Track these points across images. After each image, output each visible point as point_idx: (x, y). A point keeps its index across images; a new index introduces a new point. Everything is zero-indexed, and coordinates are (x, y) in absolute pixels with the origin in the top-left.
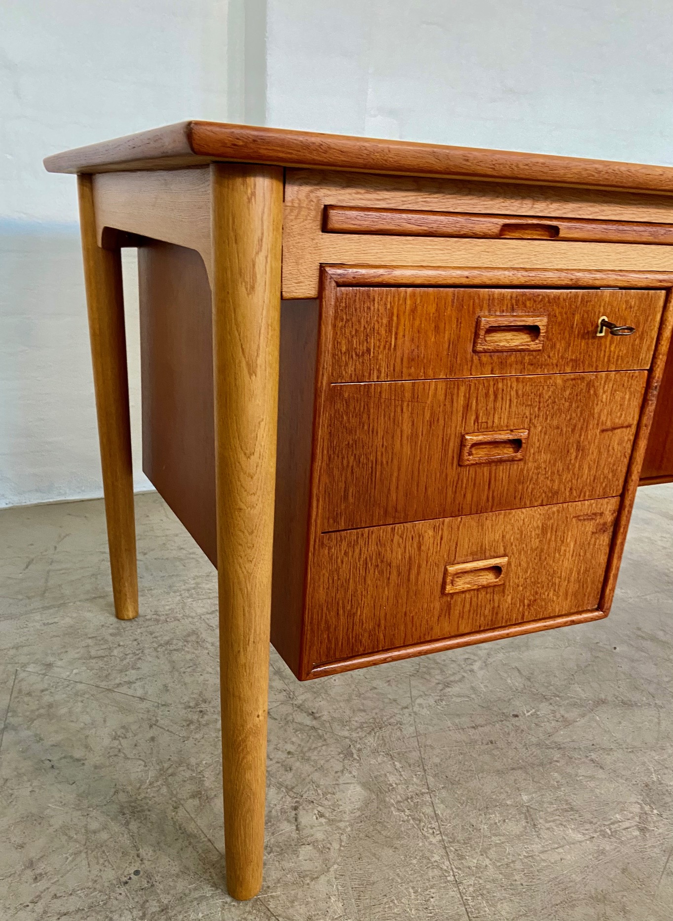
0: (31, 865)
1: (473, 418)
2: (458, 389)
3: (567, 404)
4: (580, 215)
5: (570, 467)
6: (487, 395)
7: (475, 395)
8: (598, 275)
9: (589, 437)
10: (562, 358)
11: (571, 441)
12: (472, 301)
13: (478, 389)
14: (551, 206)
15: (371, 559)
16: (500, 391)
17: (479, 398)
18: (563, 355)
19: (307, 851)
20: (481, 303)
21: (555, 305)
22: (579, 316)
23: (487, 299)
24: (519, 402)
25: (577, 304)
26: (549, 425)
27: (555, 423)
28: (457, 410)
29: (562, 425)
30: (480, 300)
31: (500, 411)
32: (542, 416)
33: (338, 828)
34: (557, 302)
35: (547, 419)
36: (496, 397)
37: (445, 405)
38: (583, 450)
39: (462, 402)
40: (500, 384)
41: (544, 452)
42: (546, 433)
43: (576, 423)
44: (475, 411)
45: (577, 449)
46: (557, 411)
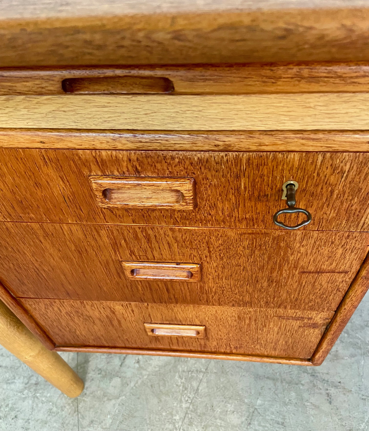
1: (128, 252)
2: (98, 232)
3: (247, 251)
5: (263, 290)
7: (121, 237)
9: (284, 275)
10: (230, 216)
11: (260, 275)
12: (72, 162)
13: (123, 234)
16: (152, 237)
17: (127, 240)
18: (230, 214)
19: (117, 381)
20: (86, 164)
21: (203, 168)
22: (247, 179)
23: (93, 161)
24: (180, 245)
25: (240, 167)
26: (227, 263)
27: (234, 262)
28: (105, 246)
29: (244, 264)
30: (83, 162)
31: (158, 249)
32: (214, 256)
33: (141, 374)
34: (205, 165)
35: (222, 259)
36: (149, 240)
37: (88, 241)
38: (278, 282)
39: (108, 241)
40: (150, 232)
41: (225, 279)
42: (224, 268)
43: (263, 264)
44: (128, 248)
45: (269, 280)
46: (234, 255)
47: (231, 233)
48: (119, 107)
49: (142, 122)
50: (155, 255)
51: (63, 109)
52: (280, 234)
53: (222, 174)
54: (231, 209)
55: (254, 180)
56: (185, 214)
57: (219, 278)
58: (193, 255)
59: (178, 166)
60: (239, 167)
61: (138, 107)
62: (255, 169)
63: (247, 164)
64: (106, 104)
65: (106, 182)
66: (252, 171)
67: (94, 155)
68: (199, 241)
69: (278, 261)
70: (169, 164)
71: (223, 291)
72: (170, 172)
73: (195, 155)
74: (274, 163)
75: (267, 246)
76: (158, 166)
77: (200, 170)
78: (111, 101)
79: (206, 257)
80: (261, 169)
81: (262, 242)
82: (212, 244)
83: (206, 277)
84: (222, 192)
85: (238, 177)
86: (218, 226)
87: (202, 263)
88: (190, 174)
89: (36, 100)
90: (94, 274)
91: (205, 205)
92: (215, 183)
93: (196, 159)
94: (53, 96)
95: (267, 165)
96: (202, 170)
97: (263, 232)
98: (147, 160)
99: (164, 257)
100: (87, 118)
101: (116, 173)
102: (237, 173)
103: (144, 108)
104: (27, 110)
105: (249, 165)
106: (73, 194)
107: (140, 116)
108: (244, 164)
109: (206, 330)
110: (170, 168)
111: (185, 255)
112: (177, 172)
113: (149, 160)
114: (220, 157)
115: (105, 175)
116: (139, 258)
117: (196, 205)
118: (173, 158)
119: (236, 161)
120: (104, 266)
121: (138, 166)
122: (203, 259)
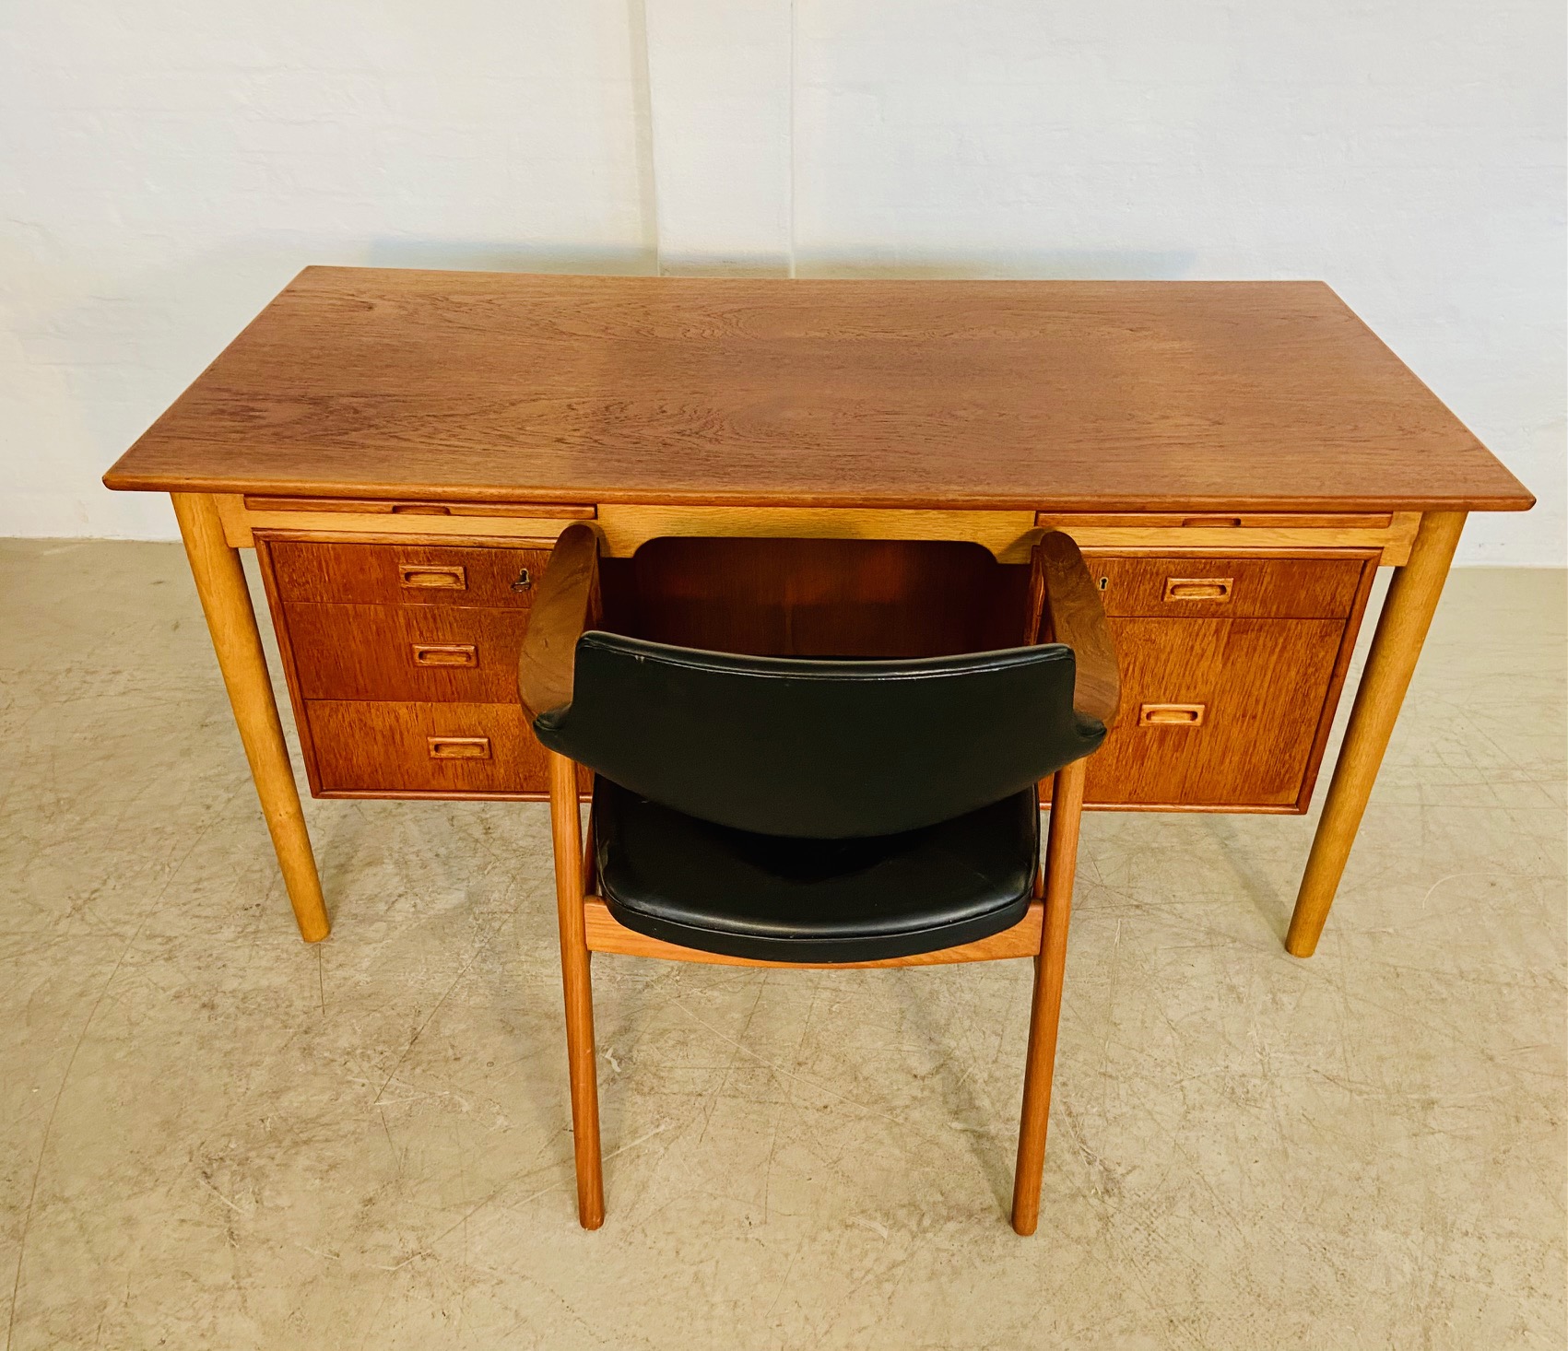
0: (200, 881)
1: (417, 633)
6: (425, 618)
7: (414, 617)
8: (502, 540)
10: (492, 597)
12: (388, 554)
13: (415, 614)
15: (354, 723)
16: (438, 616)
17: (418, 620)
18: (491, 595)
19: (382, 926)
20: (397, 555)
23: (402, 553)
24: (459, 625)
28: (400, 627)
30: (395, 554)
31: (442, 631)
32: (485, 637)
33: (418, 918)
34: (472, 557)
35: (491, 639)
36: (435, 620)
37: (388, 623)
39: (403, 622)
40: (436, 611)
44: (418, 630)
47: (495, 611)
51: (390, 522)
53: (481, 563)
58: (469, 636)
59: (454, 557)
65: (409, 568)
68: (473, 621)
70: (449, 556)
72: (450, 562)
76: (443, 557)
77: (468, 560)
82: (483, 624)
86: (485, 606)
87: (476, 644)
88: (462, 563)
91: (474, 587)
92: (478, 570)
93: (465, 553)
96: (470, 560)
99: (447, 639)
101: (416, 562)
106: (384, 577)
109: (489, 741)
110: (449, 559)
111: (463, 636)
112: (454, 562)
113: (437, 553)
115: (408, 563)
116: (426, 640)
117: (467, 587)
118: (451, 552)
120: (397, 650)
122: (476, 640)
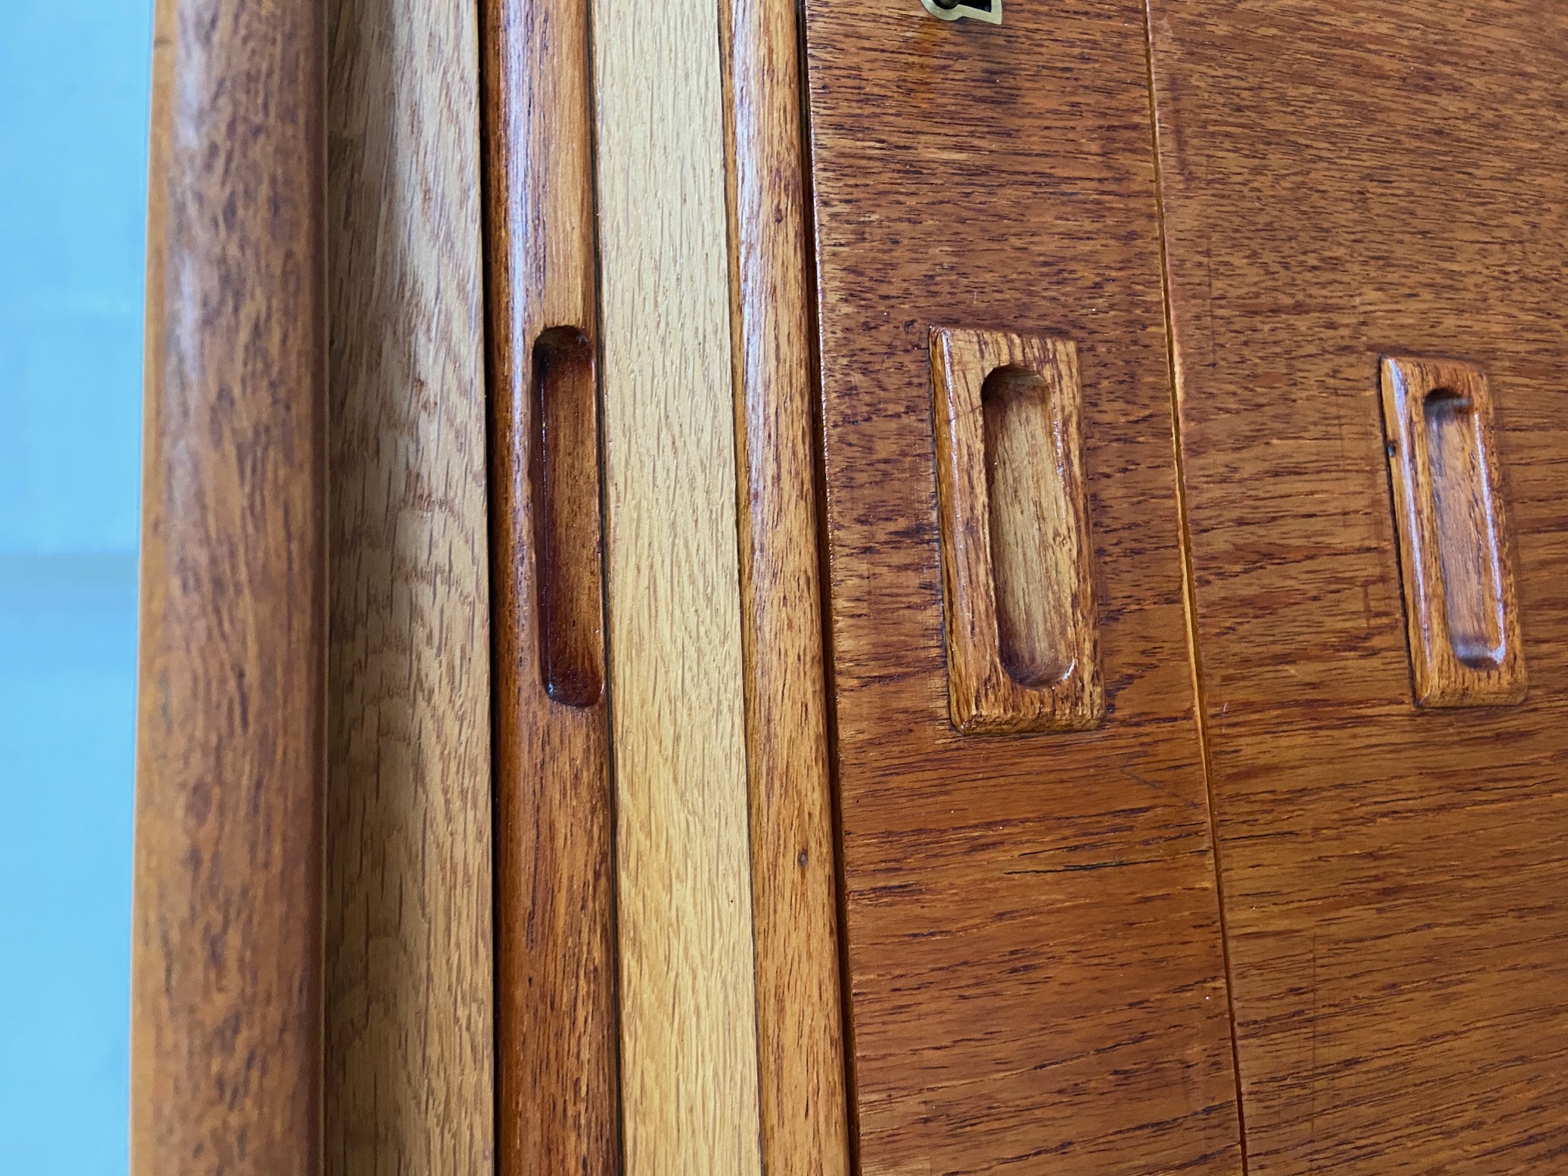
1: (1354, 664)
2: (1251, 773)
3: (1276, 159)
4: (465, 192)
5: (1489, 115)
7: (1268, 672)
9: (1383, 29)
10: (1098, 212)
11: (1402, 121)
13: (1246, 661)
14: (433, 387)
17: (1278, 649)
18: (1087, 211)
20: (899, 726)
21: (884, 290)
22: (923, 138)
23: (883, 696)
24: (1279, 426)
25: (870, 159)
26: (1357, 246)
27: (1345, 216)
28: (1331, 761)
29: (1351, 176)
30: (888, 735)
31: (1317, 524)
32: (1324, 292)
34: (871, 279)
35: (1334, 264)
36: (1269, 556)
37: (1316, 830)
38: (1428, 55)
39: (1300, 740)
41: (1452, 259)
42: (1386, 261)
43: (1339, 103)
44: (1329, 659)
45: (1427, 90)
46: (1304, 213)
47: (1188, 214)
48: (650, 535)
49: (704, 470)
50: (1357, 545)
51: (668, 742)
52: (1170, 34)
53: (904, 226)
54: (1063, 203)
55: (926, 116)
56: (1105, 383)
57: (1451, 287)
58: (1331, 381)
59: (880, 376)
60: (871, 163)
61: (649, 468)
62: (878, 111)
63: (860, 135)
64: (644, 582)
66: (887, 119)
67: (855, 682)
68: (1246, 343)
69: (1314, 47)
70: (875, 409)
71: (1524, 278)
72: (910, 410)
73: (833, 310)
74: (850, 44)
75: (1234, 82)
76: (885, 449)
77: (892, 302)
78: (633, 561)
79: (1331, 326)
80: (876, 90)
81: (1222, 100)
82: (1257, 295)
83: (1453, 342)
84: (983, 230)
85: (914, 170)
86: (1158, 261)
87: (1370, 348)
88: (914, 339)
89: (638, 835)
90: (1522, 860)
91: (1054, 299)
92: (948, 254)
93: (846, 309)
94: (620, 762)
95: (859, 69)
96: (894, 293)
97: (1168, 94)
98: (862, 486)
99: (1359, 503)
100: (699, 664)
101: (930, 617)
102: (899, 171)
103: (654, 451)
104: (676, 885)
105: (863, 130)
106: (1049, 822)
107: (682, 473)
108: (860, 144)
110: (892, 408)
111: (1333, 411)
112: (910, 384)
113: (862, 478)
114: (834, 224)
115: (944, 662)
116: (1385, 620)
118: (849, 392)
119: (848, 171)
120: (1459, 797)
121: (892, 527)
122: (1347, 342)
